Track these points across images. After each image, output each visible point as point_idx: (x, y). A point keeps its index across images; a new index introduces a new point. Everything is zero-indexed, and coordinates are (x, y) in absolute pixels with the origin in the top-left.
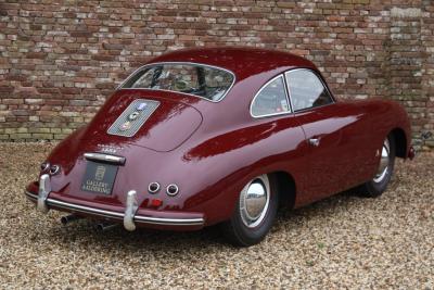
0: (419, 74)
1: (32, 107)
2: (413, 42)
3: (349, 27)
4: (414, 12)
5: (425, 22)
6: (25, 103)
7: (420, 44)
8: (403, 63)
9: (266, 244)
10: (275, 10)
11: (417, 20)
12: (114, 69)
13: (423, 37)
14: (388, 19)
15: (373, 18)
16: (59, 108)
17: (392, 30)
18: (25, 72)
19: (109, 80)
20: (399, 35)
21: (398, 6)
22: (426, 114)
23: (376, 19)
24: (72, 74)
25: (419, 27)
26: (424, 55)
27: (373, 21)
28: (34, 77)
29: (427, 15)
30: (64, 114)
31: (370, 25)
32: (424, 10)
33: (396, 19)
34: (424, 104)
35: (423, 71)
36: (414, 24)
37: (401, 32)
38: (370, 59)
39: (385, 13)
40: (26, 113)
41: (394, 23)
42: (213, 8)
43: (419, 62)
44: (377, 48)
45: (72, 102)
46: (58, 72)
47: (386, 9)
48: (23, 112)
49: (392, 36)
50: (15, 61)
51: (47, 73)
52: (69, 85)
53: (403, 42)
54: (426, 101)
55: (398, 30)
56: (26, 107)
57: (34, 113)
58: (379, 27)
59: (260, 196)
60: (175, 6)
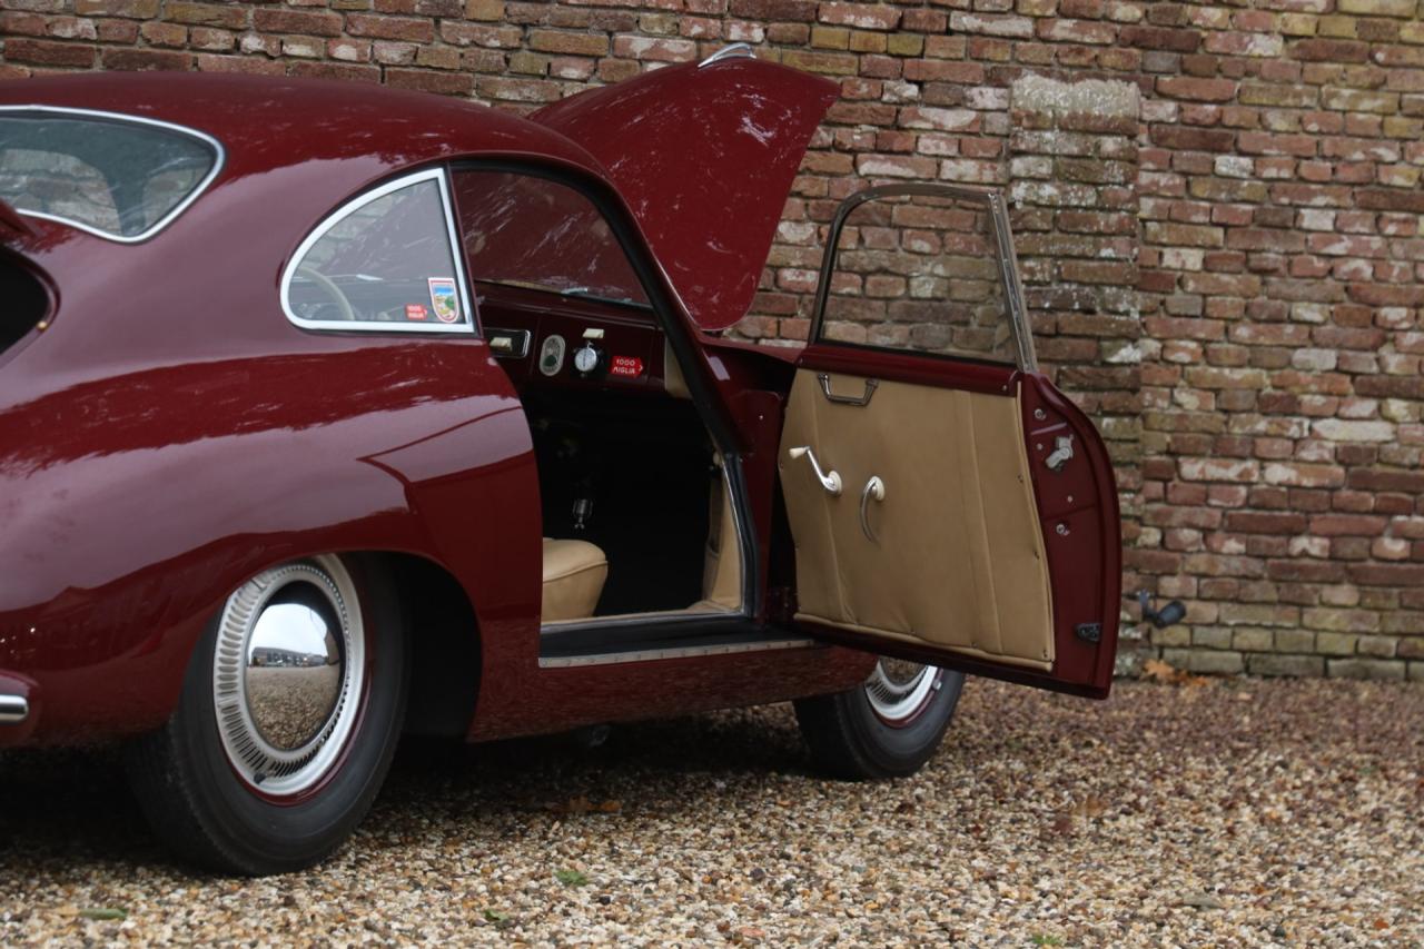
0: (1128, 353)
2: (1103, 221)
3: (837, 147)
4: (1111, 98)
5: (1158, 141)
7: (1133, 230)
8: (1062, 305)
9: (338, 874)
10: (522, 61)
11: (1126, 129)
13: (1147, 206)
14: (999, 123)
15: (934, 114)
17: (1018, 165)
20: (1048, 191)
21: (1045, 70)
22: (1164, 531)
23: (953, 119)
25: (1133, 160)
26: (1153, 280)
27: (938, 128)
29: (1166, 110)
31: (927, 145)
32: (1154, 92)
33: (1036, 122)
34: (1156, 488)
35: (1152, 346)
36: (1110, 144)
37: (1057, 176)
38: (924, 288)
39: (988, 97)
41: (1028, 140)
42: (252, 42)
43: (1131, 305)
44: (956, 242)
47: (995, 79)
49: (1019, 192)
53: (1064, 220)
54: (1165, 475)
55: (1045, 169)
58: (962, 153)
59: (313, 662)
60: (86, 25)
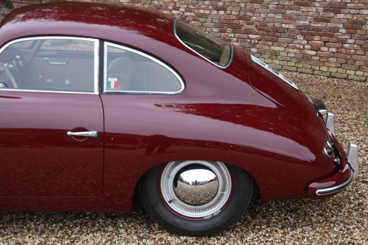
1: (253, 41)
6: (248, 38)
12: (311, 13)
16: (270, 43)
18: (249, 14)
19: (307, 22)
24: (279, 16)
28: (255, 18)
30: (273, 48)
40: (249, 46)
45: (280, 39)
46: (270, 15)
48: (247, 45)
50: (242, 5)
51: (263, 15)
52: (277, 25)
56: (249, 41)
57: (254, 46)
